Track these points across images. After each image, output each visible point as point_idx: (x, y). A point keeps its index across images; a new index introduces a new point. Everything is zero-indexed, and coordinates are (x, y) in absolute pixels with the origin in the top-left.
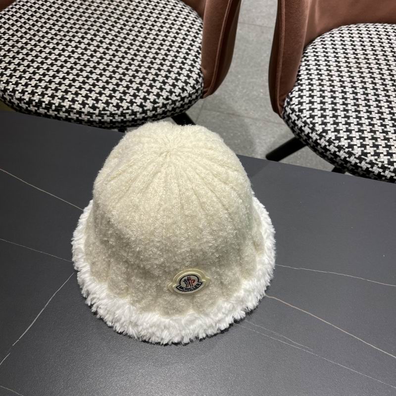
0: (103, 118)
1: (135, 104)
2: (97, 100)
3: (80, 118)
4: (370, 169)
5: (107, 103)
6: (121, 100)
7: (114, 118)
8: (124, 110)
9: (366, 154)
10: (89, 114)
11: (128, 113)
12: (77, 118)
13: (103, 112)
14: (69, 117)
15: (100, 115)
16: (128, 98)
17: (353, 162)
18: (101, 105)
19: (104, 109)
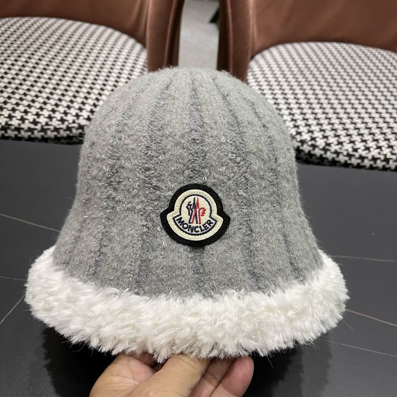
0: (46, 133)
1: (81, 118)
2: (38, 115)
3: (19, 135)
4: (337, 159)
5: (50, 118)
6: (66, 113)
7: (59, 133)
8: (69, 124)
9: (329, 145)
10: (30, 130)
11: (74, 127)
12: (16, 135)
13: (46, 127)
14: (6, 135)
15: (43, 130)
16: (73, 112)
17: (318, 155)
18: (43, 120)
19: (47, 124)
